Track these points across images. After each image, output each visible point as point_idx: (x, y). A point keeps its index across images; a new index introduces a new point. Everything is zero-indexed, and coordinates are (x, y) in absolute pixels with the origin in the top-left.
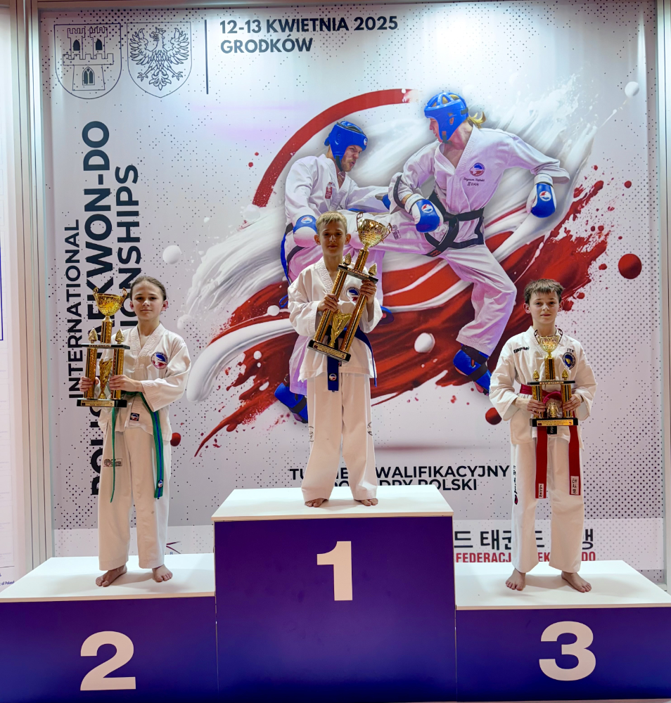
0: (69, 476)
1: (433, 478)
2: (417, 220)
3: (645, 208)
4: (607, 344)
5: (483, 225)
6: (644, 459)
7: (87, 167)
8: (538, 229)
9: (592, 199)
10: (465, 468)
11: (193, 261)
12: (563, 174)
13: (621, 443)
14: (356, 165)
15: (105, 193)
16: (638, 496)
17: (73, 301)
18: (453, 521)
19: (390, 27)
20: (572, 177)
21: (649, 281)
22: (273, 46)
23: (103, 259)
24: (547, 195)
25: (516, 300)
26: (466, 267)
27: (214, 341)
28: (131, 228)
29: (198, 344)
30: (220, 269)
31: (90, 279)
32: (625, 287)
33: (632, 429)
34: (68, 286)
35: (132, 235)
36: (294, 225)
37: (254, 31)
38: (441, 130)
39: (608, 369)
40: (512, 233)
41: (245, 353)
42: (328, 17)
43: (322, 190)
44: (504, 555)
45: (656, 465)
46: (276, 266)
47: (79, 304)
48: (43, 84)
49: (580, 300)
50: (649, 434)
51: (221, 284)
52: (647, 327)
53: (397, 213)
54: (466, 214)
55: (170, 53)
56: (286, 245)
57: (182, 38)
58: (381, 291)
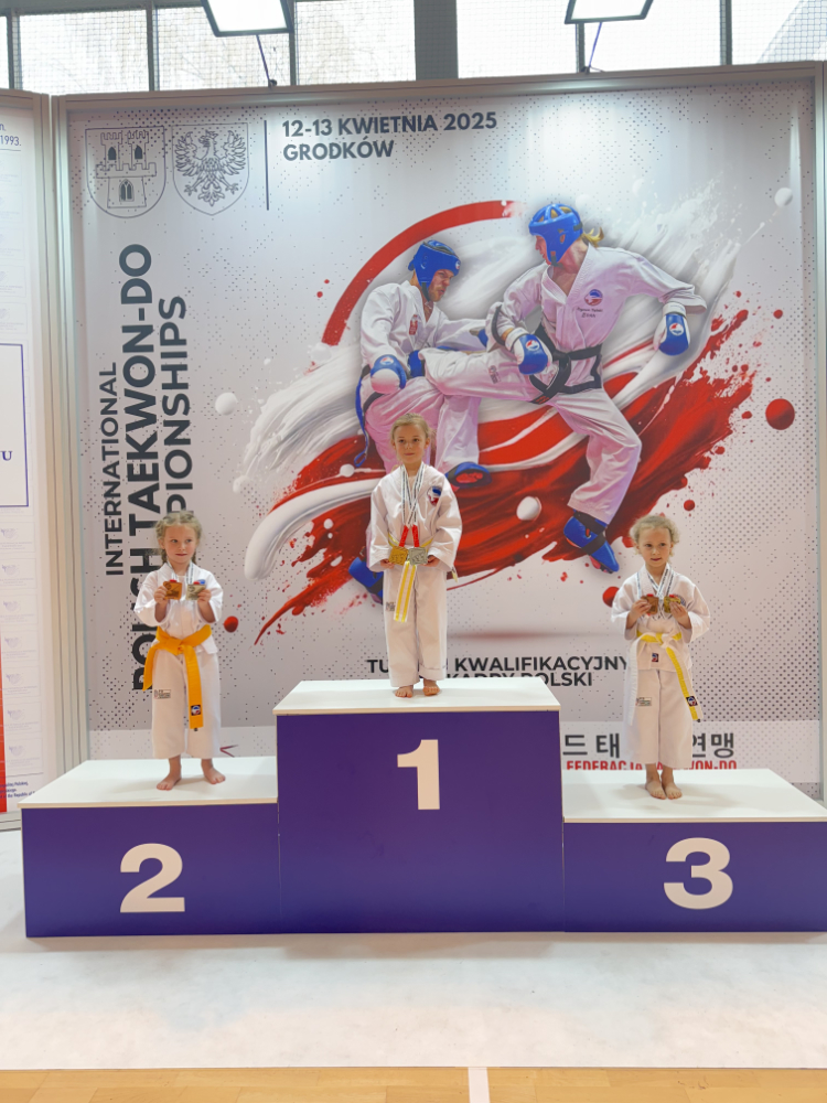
0: (107, 668)
1: (539, 671)
2: (521, 360)
3: (799, 343)
4: (752, 509)
5: (601, 364)
6: (796, 648)
7: (126, 300)
8: (667, 369)
9: (733, 332)
10: (578, 659)
11: (251, 411)
12: (699, 302)
13: (769, 630)
14: (446, 294)
15: (147, 330)
16: (789, 694)
17: (111, 459)
18: (561, 724)
19: (488, 126)
21: (804, 431)
22: (347, 150)
23: (144, 410)
24: (679, 328)
25: (641, 456)
26: (582, 417)
27: (276, 507)
28: (179, 372)
29: (257, 511)
30: (284, 421)
31: (130, 433)
32: (774, 439)
33: (780, 611)
34: (104, 441)
35: (179, 381)
36: (372, 366)
37: (323, 133)
38: (549, 250)
40: (634, 375)
41: (314, 521)
42: (412, 114)
43: (405, 324)
44: (625, 763)
45: (811, 656)
46: (346, 419)
47: (118, 463)
48: (72, 201)
49: (720, 456)
50: (803, 618)
51: (286, 439)
52: (801, 488)
53: (496, 351)
54: (580, 351)
55: (223, 161)
56: (362, 390)
57: (237, 143)
58: (476, 446)
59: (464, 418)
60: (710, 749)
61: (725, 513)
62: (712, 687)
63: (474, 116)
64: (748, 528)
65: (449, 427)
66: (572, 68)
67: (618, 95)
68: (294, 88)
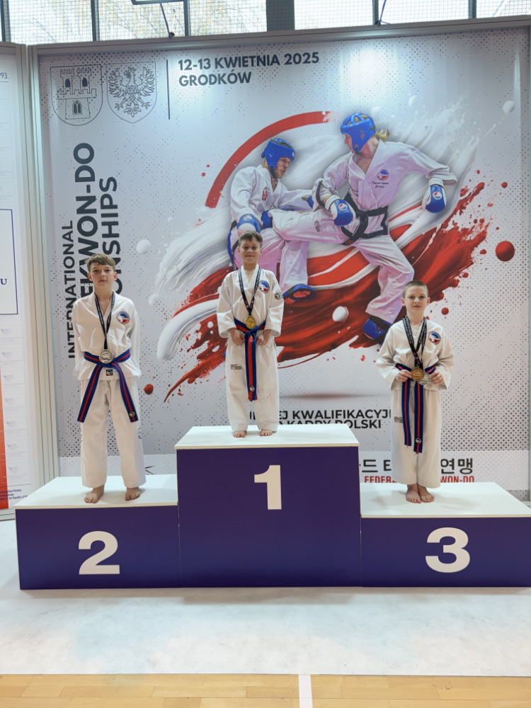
0: (70, 417)
1: (346, 419)
2: (335, 216)
3: (518, 204)
4: (486, 313)
5: (388, 219)
6: (514, 404)
7: (78, 179)
8: (431, 222)
9: (475, 197)
10: (372, 411)
11: (160, 252)
12: (452, 177)
13: (496, 392)
14: (286, 173)
15: (92, 199)
17: (70, 283)
18: (360, 453)
19: (313, 62)
20: (459, 180)
21: (521, 262)
22: (220, 79)
23: (91, 251)
24: (439, 194)
26: (375, 254)
27: (177, 314)
28: (113, 226)
29: (165, 316)
30: (181, 258)
31: (82, 266)
32: (501, 268)
33: (504, 380)
34: (66, 272)
35: (113, 232)
36: (238, 222)
37: (205, 68)
38: (353, 143)
39: (486, 333)
40: (410, 226)
41: (201, 323)
42: (264, 54)
43: (259, 193)
45: (523, 408)
46: (224, 255)
47: (75, 286)
48: (42, 115)
49: (465, 279)
50: (518, 384)
51: (182, 270)
52: (518, 300)
53: (319, 211)
54: (374, 210)
55: (140, 87)
56: (231, 237)
57: (149, 75)
58: (306, 274)
59: (298, 256)
60: (457, 468)
61: (468, 316)
62: (459, 429)
63: (304, 55)
64: (483, 326)
65: (288, 261)
66: (370, 22)
67: (399, 39)
68: (188, 37)
